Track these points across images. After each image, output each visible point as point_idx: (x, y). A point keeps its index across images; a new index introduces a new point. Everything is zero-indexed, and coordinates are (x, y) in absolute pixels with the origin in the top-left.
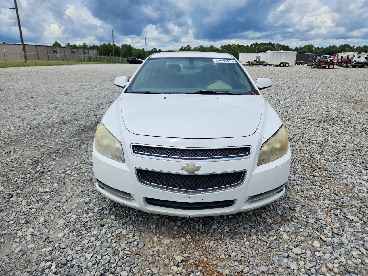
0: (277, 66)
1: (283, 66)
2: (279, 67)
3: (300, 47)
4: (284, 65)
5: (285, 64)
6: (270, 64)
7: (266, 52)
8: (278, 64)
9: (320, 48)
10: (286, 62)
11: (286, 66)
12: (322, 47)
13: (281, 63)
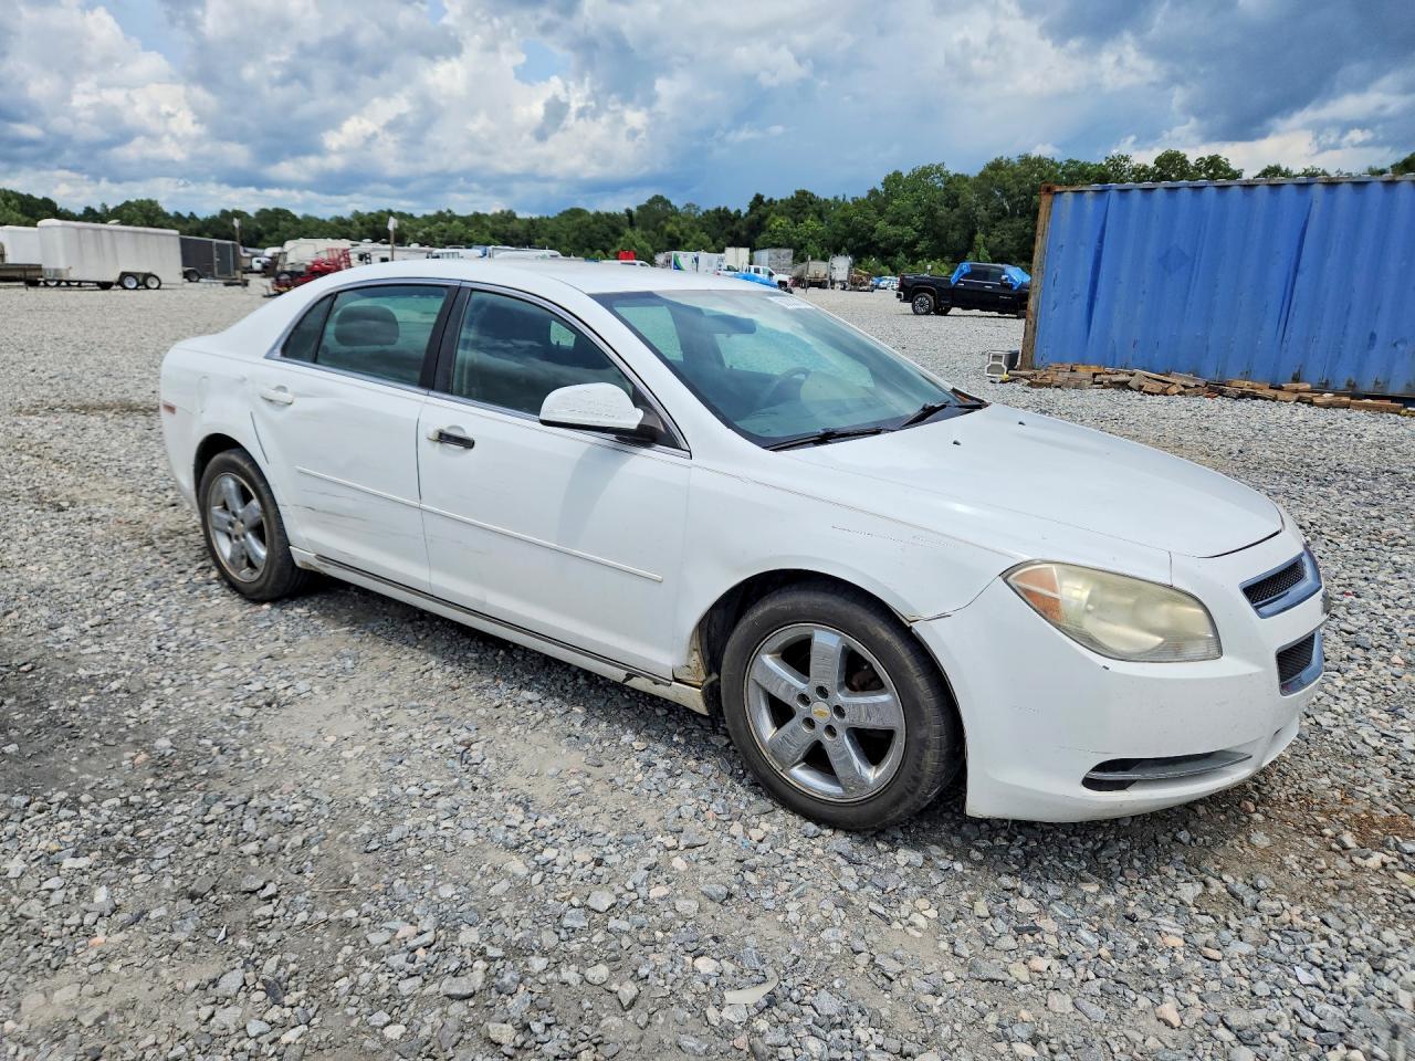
0: (105, 286)
1: (135, 289)
2: (116, 292)
3: (104, 206)
4: (138, 284)
5: (143, 281)
6: (73, 275)
7: (35, 226)
8: (113, 277)
9: (186, 215)
10: (147, 271)
11: (148, 288)
12: (192, 213)
13: (124, 275)
